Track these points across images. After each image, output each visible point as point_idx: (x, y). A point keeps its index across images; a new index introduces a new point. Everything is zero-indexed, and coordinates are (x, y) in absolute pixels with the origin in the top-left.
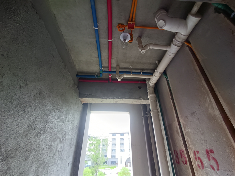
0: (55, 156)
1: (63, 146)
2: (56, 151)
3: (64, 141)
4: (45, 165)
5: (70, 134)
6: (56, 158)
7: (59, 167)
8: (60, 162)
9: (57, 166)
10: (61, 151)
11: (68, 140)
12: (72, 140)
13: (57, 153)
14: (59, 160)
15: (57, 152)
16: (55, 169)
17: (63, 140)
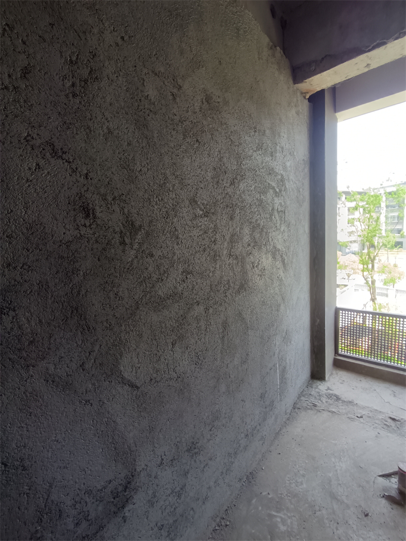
0: (273, 217)
1: (284, 202)
2: (273, 209)
3: (283, 193)
4: (262, 229)
5: (294, 180)
6: (277, 221)
7: (286, 235)
8: (286, 228)
9: (282, 234)
10: (281, 211)
11: (291, 190)
12: (300, 191)
13: (276, 213)
14: (283, 225)
15: (276, 211)
16: (280, 237)
17: (280, 191)
